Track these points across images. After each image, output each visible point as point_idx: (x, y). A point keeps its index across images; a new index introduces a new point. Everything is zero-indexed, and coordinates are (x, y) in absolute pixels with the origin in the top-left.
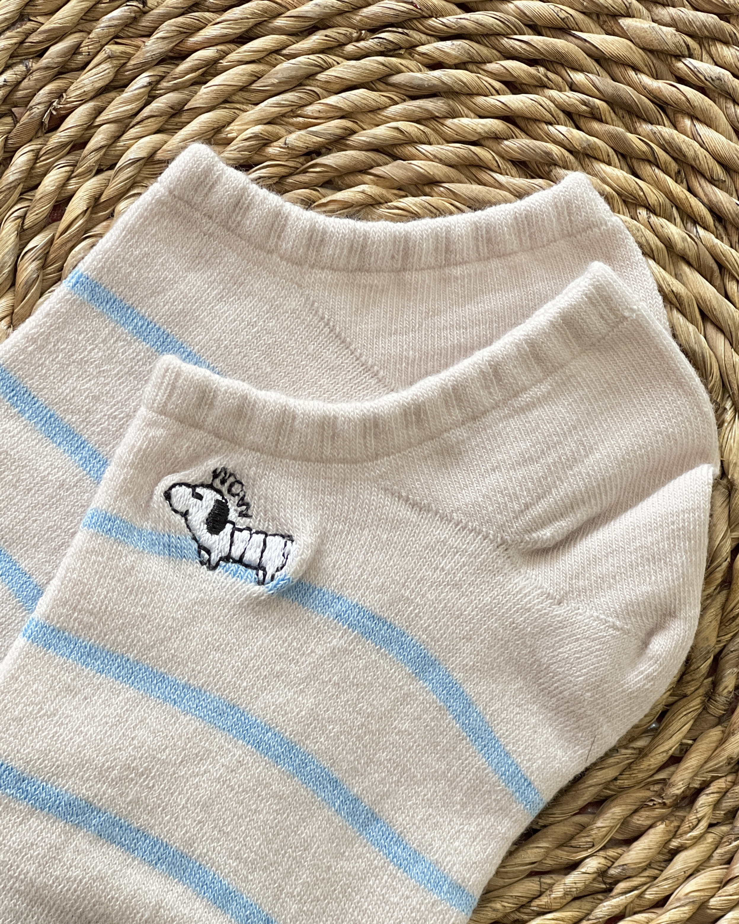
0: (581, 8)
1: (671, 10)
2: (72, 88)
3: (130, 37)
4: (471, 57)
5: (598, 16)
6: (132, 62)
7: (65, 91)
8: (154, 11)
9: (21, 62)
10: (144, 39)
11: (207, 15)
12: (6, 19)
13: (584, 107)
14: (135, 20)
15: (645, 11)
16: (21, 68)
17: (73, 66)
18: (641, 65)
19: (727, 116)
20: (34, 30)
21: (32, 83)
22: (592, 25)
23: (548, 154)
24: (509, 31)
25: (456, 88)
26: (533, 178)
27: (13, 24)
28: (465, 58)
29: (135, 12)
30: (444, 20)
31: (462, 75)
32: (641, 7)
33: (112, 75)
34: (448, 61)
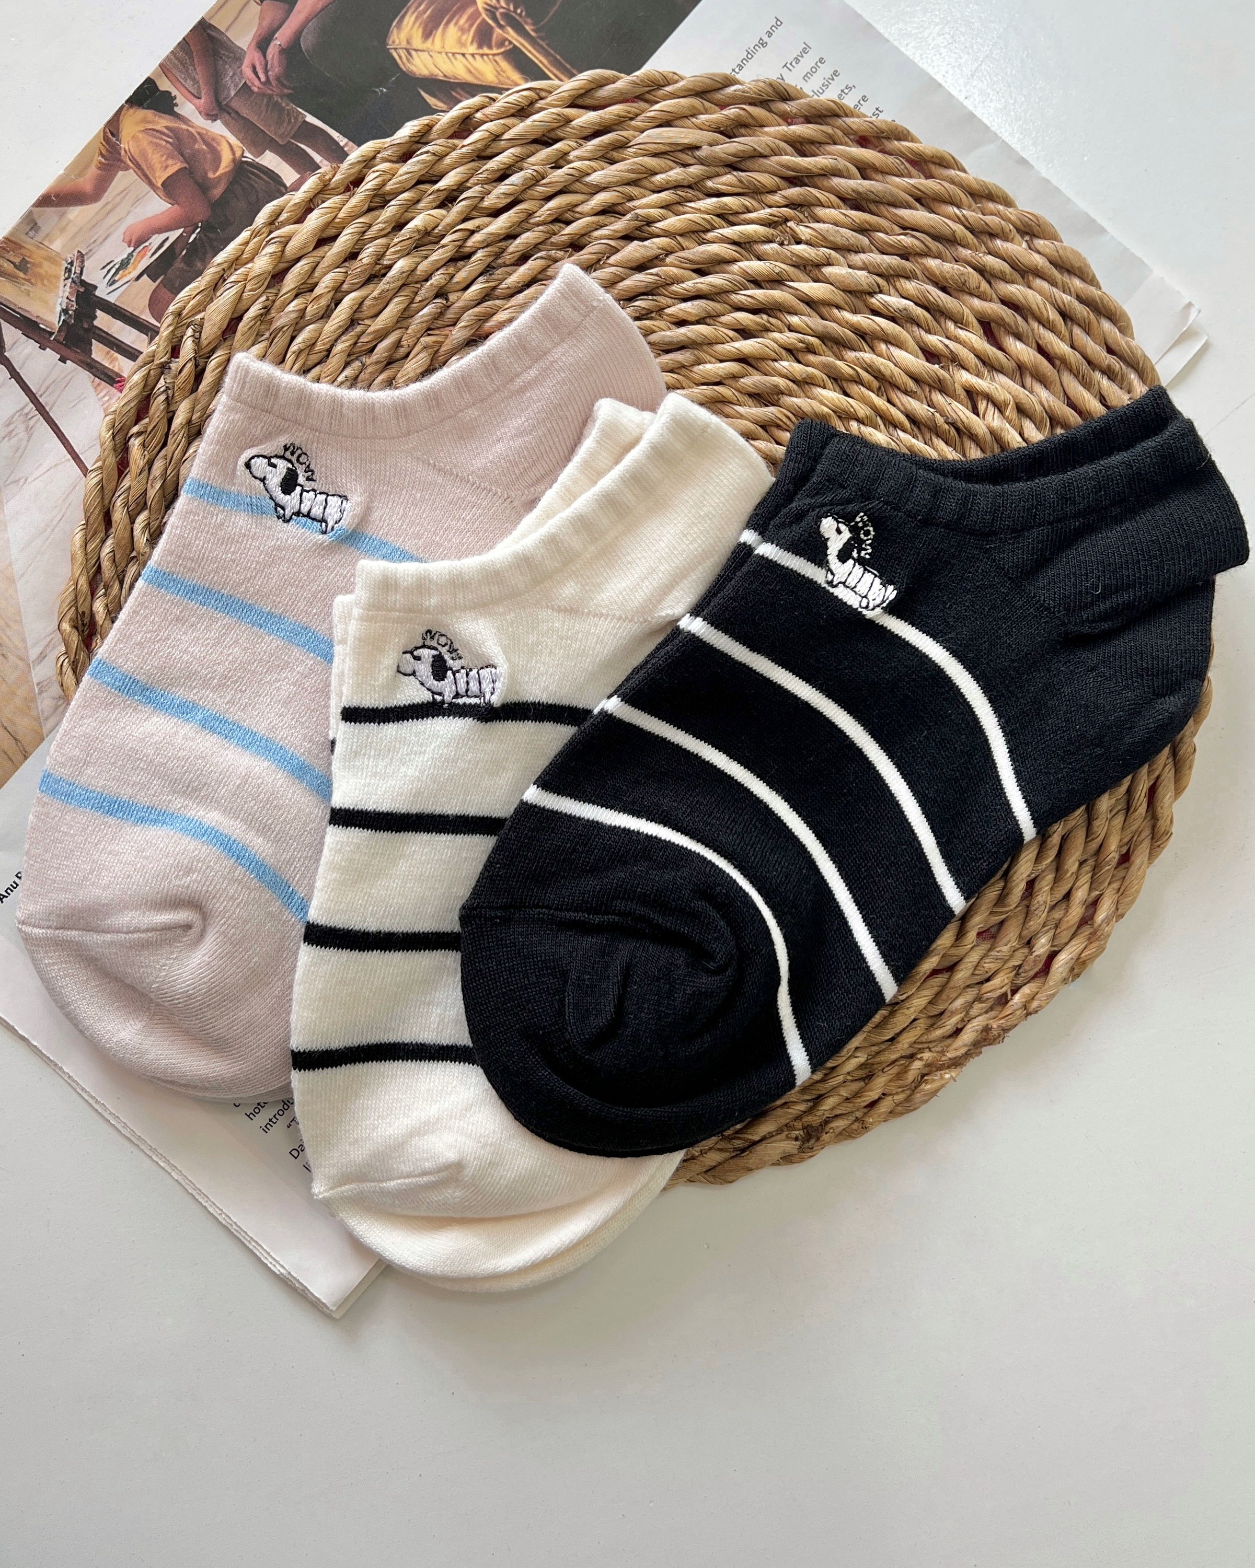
0: (791, 262)
1: (862, 256)
2: (399, 375)
3: (438, 328)
4: (708, 313)
5: (805, 267)
6: (443, 349)
7: (394, 378)
8: (457, 305)
9: (357, 359)
10: (451, 328)
11: (497, 302)
12: (340, 327)
13: (801, 345)
14: (441, 314)
15: (842, 259)
16: (357, 364)
17: (398, 356)
18: (842, 304)
19: (914, 338)
20: (364, 332)
21: (367, 376)
22: (801, 275)
23: (776, 386)
24: (736, 288)
25: (699, 340)
26: (767, 406)
27: (347, 329)
28: (704, 315)
29: (441, 308)
30: (684, 285)
31: (702, 328)
32: (838, 256)
33: (428, 361)
34: (690, 319)
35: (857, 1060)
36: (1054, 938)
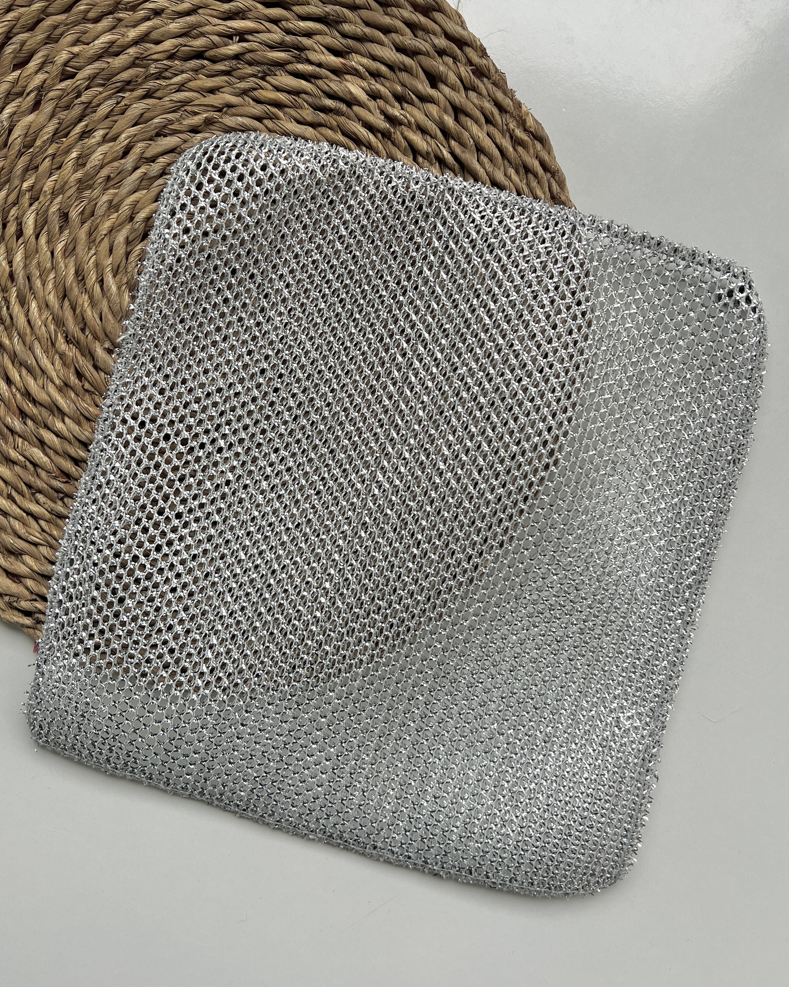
35: (512, 175)
36: (435, 34)
